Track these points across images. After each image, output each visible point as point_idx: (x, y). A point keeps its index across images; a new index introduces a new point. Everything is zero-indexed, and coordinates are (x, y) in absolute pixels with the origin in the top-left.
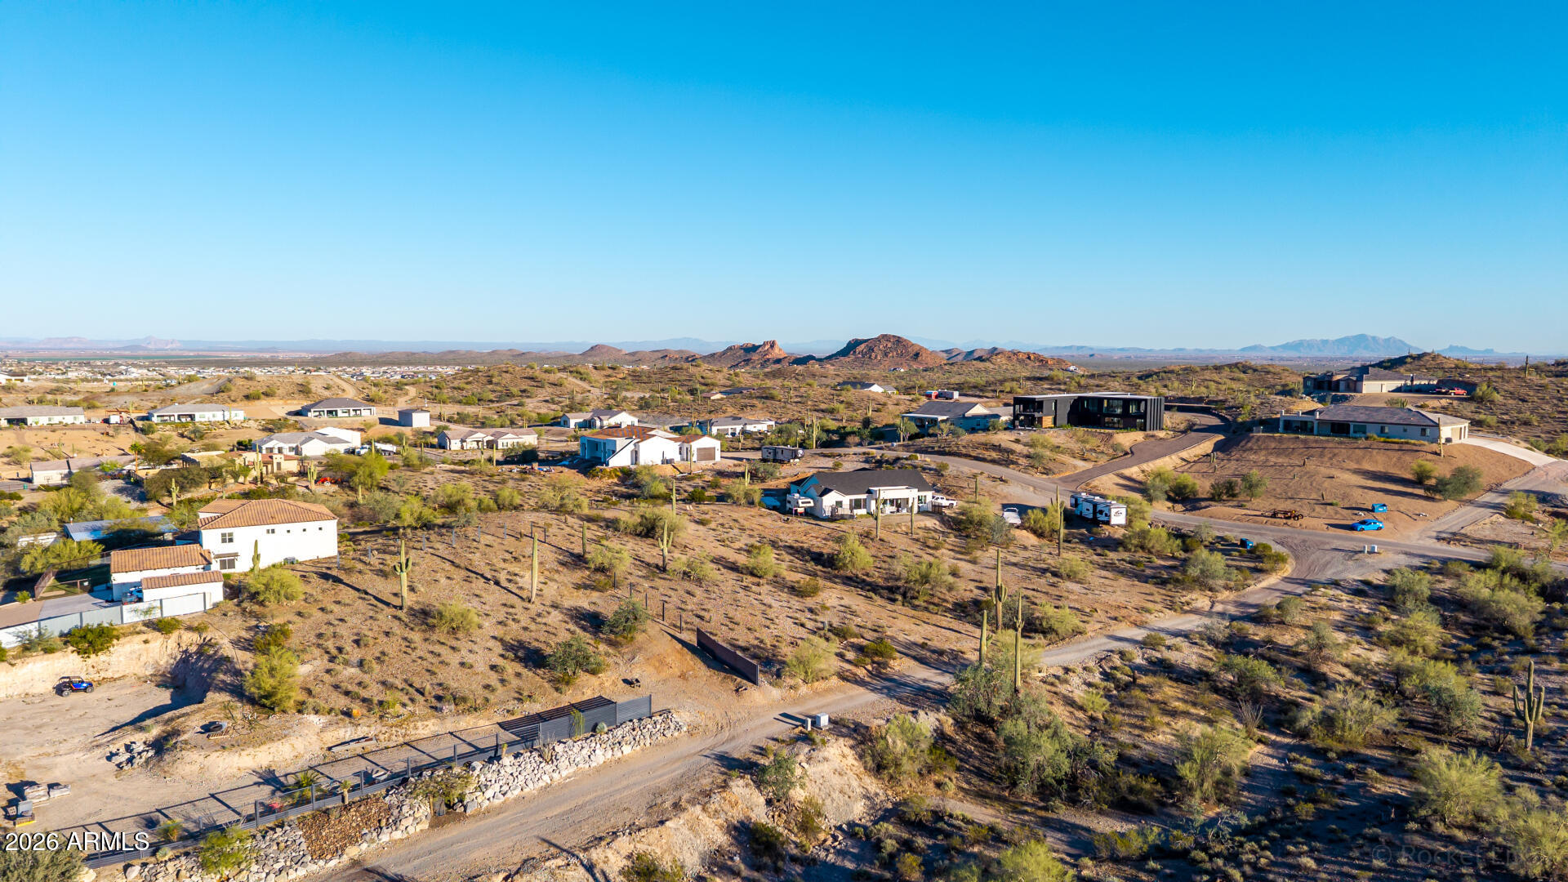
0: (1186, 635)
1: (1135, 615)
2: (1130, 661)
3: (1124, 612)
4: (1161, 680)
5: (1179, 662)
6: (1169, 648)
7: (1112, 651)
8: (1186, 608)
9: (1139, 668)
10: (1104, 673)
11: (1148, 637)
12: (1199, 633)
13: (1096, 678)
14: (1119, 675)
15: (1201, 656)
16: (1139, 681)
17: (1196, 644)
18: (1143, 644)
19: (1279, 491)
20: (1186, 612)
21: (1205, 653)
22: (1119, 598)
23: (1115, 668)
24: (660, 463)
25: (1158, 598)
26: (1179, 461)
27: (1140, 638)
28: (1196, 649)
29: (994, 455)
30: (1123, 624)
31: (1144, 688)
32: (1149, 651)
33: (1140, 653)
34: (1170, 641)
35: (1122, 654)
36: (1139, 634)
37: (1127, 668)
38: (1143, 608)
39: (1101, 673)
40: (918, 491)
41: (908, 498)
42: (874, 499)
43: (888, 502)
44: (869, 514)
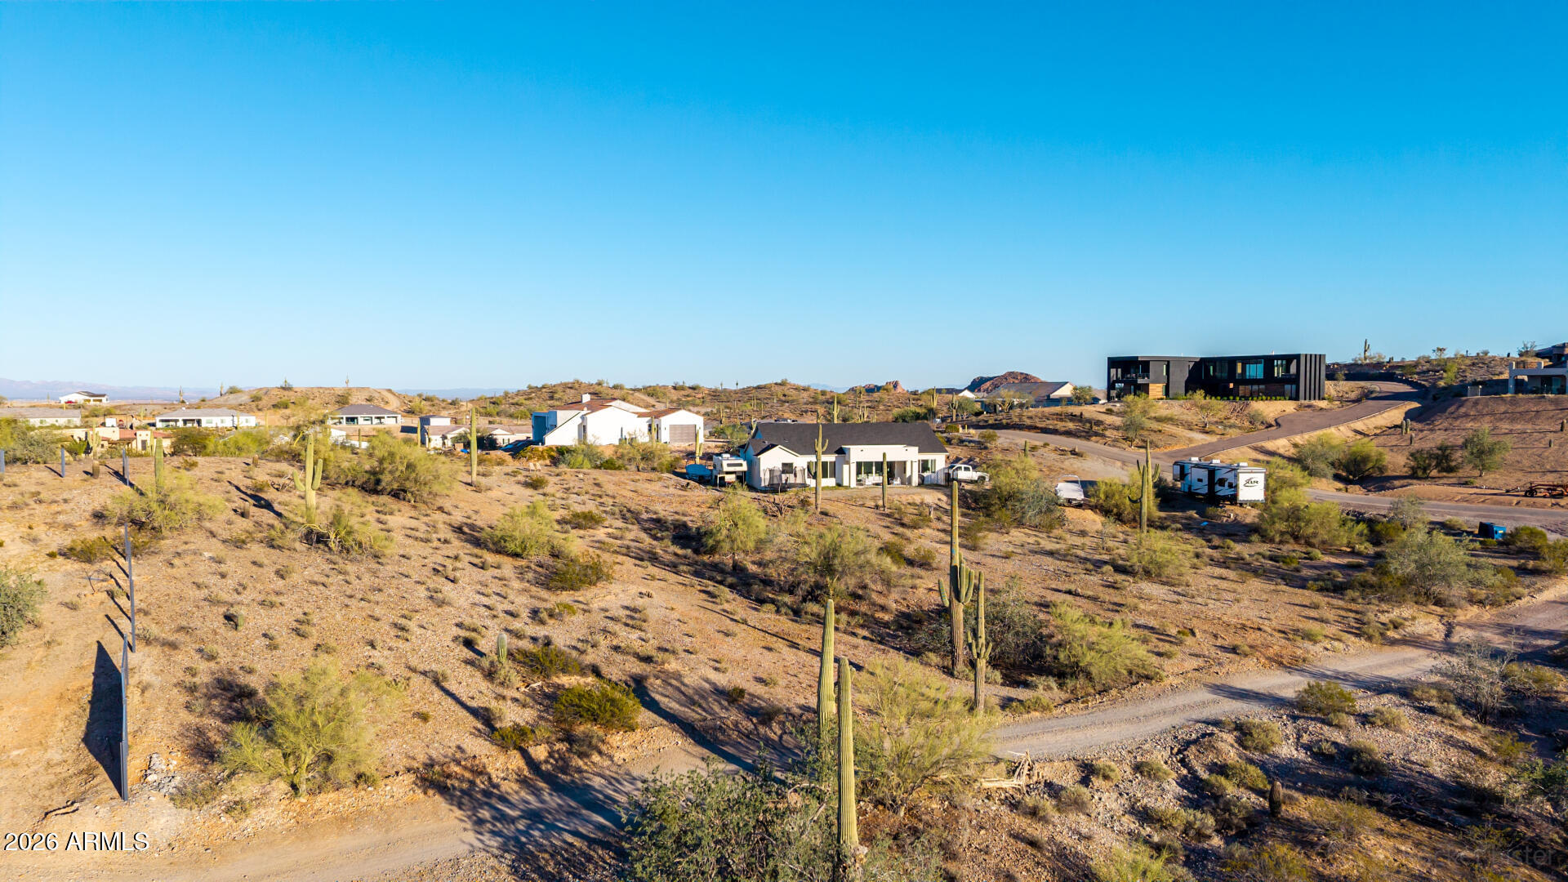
0: (1404, 691)
1: (1278, 645)
2: (1263, 750)
3: (1253, 637)
4: (1353, 812)
5: (1397, 757)
6: (1365, 719)
7: (1216, 723)
8: (1391, 634)
9: (1286, 772)
10: (1191, 782)
11: (1310, 691)
12: (1436, 686)
13: (1166, 797)
14: (1230, 789)
15: (1450, 741)
16: (1287, 811)
17: (1431, 711)
18: (1298, 709)
19: (1526, 463)
20: (1393, 642)
21: (1459, 736)
22: (1248, 612)
23: (1221, 769)
25: (1330, 615)
26: (1351, 434)
27: (1289, 694)
28: (1433, 724)
29: (1071, 426)
30: (1251, 662)
31: (1302, 835)
32: (1314, 727)
33: (1290, 730)
34: (1367, 703)
35: (1243, 732)
36: (1289, 685)
37: (1254, 771)
38: (1296, 631)
39: (1183, 782)
40: (920, 451)
41: (905, 462)
42: (848, 463)
43: (874, 468)
44: (839, 485)
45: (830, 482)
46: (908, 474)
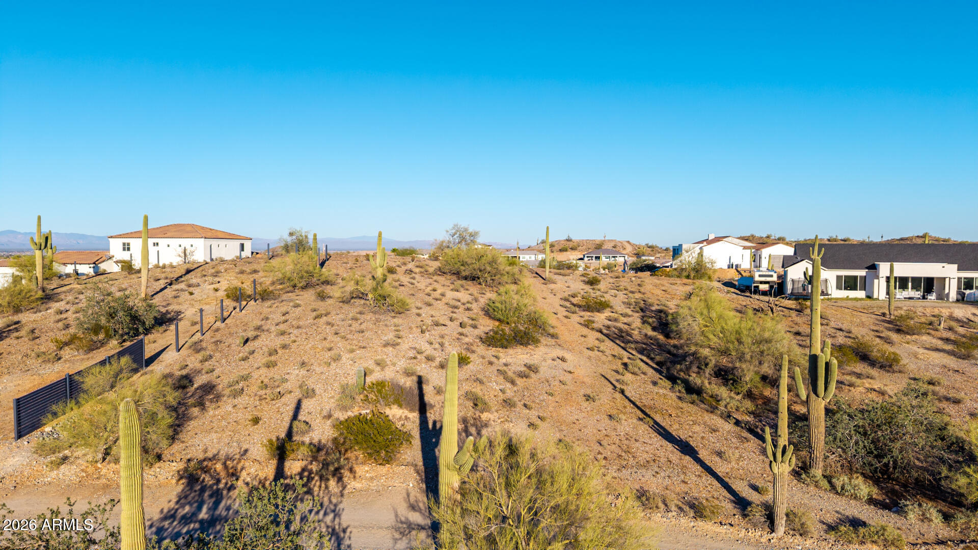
24: (726, 267)
40: (959, 270)
41: (945, 278)
42: (878, 278)
43: (910, 284)
44: (869, 297)
45: (861, 294)
46: (947, 291)
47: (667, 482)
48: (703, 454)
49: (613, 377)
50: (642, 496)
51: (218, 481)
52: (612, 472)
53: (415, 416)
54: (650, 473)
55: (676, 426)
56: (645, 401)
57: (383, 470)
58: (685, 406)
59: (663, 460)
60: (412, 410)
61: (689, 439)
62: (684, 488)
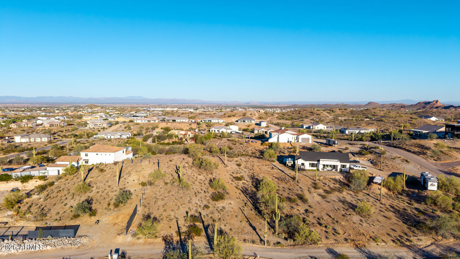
24: (287, 142)
40: (341, 162)
41: (337, 165)
42: (320, 164)
44: (318, 169)
45: (315, 168)
46: (338, 169)
47: (250, 237)
48: (257, 230)
49: (242, 208)
50: (245, 240)
51: (170, 241)
52: (240, 235)
53: (201, 224)
54: (247, 235)
55: (254, 223)
56: (248, 216)
57: (199, 237)
58: (257, 217)
59: (250, 232)
60: (200, 223)
61: (256, 227)
62: (252, 238)
